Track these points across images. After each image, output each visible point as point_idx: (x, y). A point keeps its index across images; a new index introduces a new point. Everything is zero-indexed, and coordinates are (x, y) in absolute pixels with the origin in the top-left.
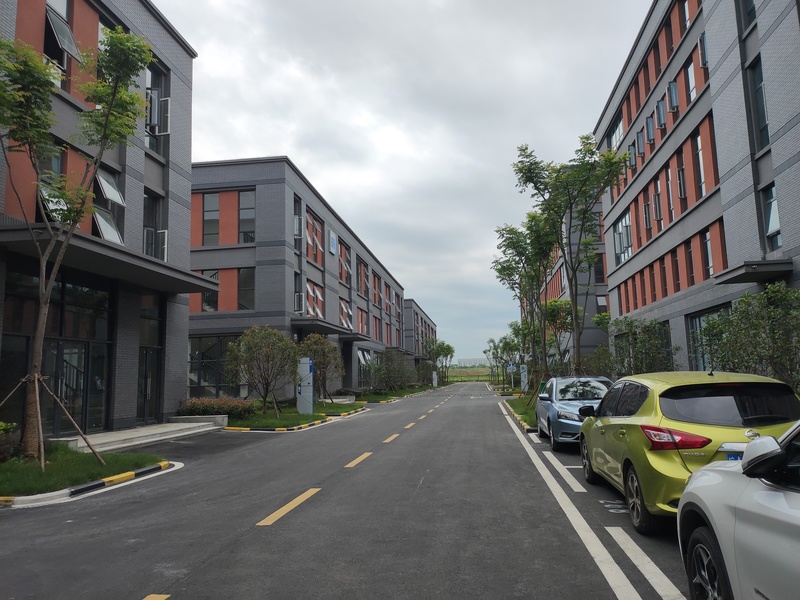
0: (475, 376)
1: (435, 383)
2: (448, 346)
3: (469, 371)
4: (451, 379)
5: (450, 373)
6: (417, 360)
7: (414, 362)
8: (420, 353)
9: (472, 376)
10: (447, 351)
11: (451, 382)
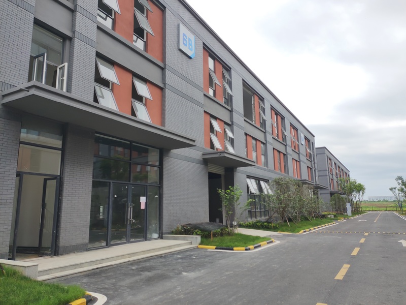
0: (384, 207)
1: (349, 212)
2: (360, 184)
3: (377, 203)
4: (364, 209)
5: (362, 205)
6: (332, 194)
7: (329, 195)
8: (336, 188)
9: (381, 207)
10: (360, 188)
11: (364, 212)
